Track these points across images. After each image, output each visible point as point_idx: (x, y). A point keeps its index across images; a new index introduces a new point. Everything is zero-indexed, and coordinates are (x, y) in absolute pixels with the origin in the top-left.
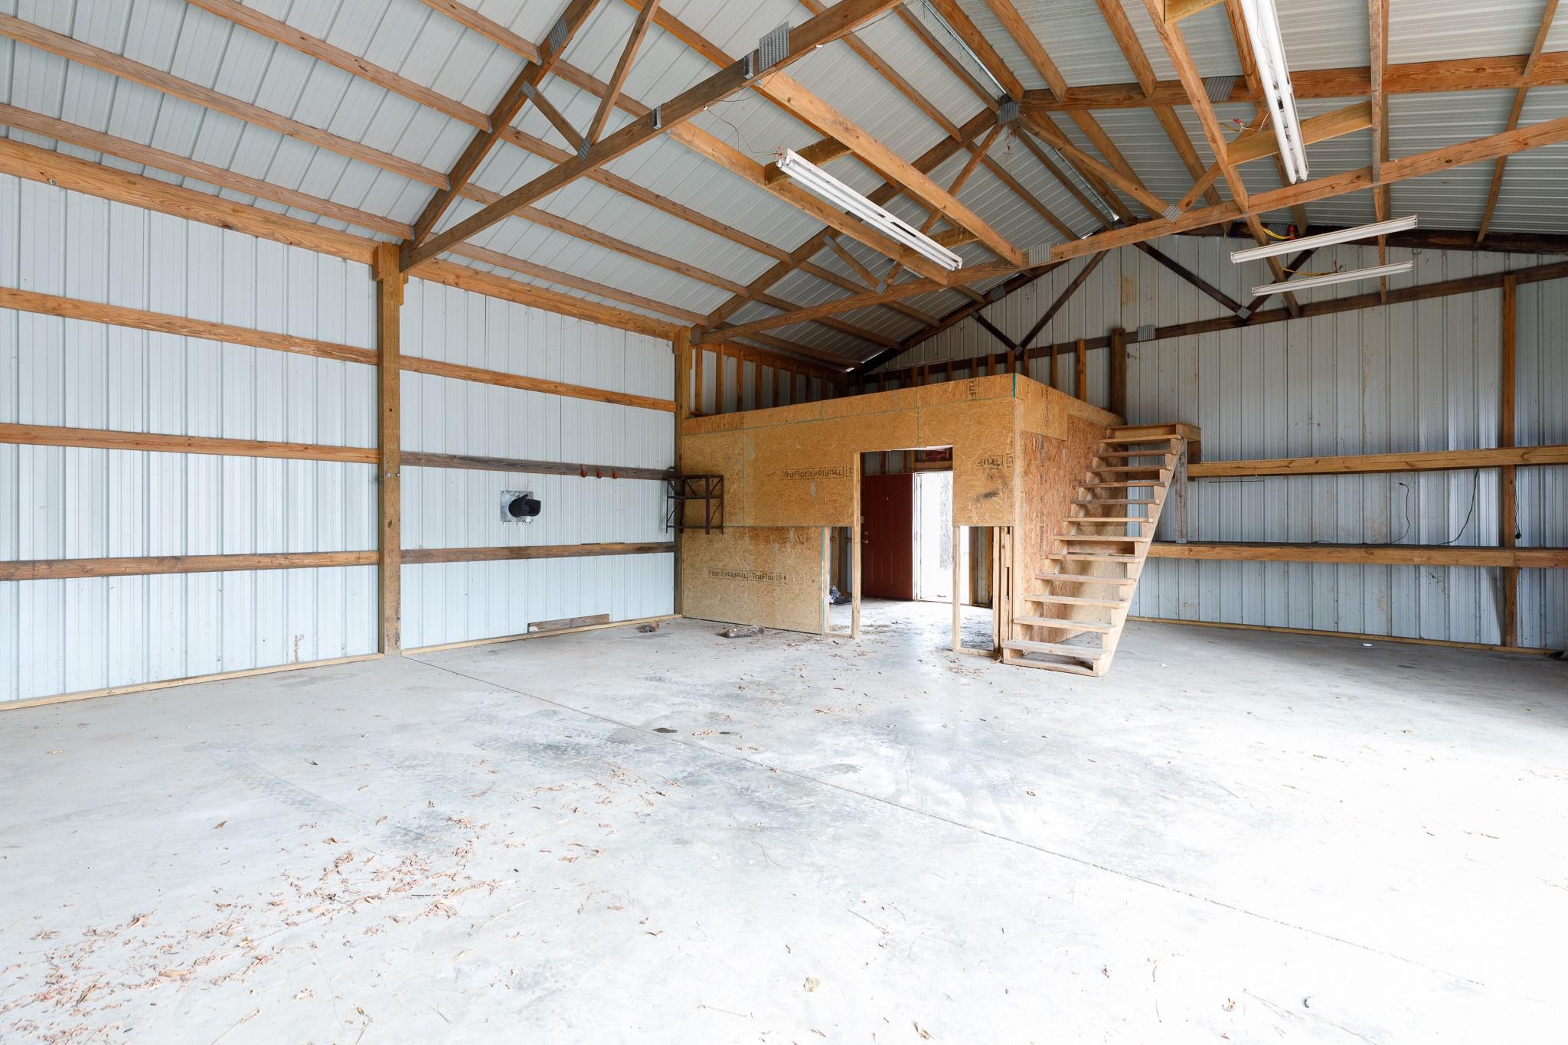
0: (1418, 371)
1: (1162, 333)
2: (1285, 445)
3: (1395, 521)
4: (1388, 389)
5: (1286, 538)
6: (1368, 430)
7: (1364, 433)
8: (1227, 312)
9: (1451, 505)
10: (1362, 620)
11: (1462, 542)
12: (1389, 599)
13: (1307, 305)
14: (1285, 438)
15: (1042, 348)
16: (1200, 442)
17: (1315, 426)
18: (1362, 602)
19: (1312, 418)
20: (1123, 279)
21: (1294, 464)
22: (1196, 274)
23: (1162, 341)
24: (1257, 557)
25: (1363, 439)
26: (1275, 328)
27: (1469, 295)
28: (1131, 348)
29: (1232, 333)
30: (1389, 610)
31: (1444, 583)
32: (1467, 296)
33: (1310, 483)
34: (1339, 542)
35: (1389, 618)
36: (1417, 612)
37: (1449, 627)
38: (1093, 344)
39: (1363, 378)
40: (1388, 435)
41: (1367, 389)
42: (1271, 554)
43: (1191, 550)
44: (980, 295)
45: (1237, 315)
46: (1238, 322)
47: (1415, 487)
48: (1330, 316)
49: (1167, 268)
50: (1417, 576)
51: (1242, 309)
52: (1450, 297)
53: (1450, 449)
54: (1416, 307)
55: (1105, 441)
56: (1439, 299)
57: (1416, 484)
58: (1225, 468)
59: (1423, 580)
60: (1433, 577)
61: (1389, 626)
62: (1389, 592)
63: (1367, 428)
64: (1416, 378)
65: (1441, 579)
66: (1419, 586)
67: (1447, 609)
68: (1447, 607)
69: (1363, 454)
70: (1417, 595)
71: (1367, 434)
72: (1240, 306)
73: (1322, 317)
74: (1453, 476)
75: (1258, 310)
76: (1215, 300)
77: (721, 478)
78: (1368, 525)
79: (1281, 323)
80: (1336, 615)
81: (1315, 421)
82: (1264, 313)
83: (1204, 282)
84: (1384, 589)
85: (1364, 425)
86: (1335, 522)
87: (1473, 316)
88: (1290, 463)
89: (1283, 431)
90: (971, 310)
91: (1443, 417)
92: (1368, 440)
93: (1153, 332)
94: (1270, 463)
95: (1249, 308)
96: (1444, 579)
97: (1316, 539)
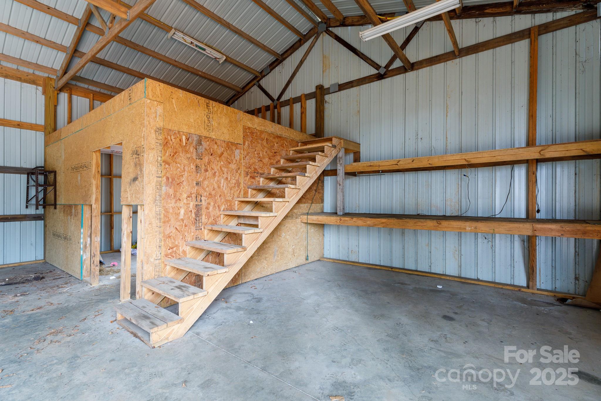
0: (478, 101)
1: (342, 87)
2: (404, 153)
3: (463, 200)
4: (460, 114)
5: (403, 212)
6: (449, 141)
7: (446, 143)
8: (374, 71)
9: (496, 190)
10: (444, 265)
11: (503, 215)
12: (460, 252)
13: (415, 62)
14: (404, 148)
15: (286, 100)
16: (360, 152)
17: (419, 140)
18: (444, 253)
19: (417, 135)
20: (324, 57)
21: (400, 163)
22: (359, 50)
23: (342, 92)
24: (375, 225)
25: (446, 147)
26: (399, 78)
27: (509, 46)
28: (327, 97)
29: (376, 84)
30: (460, 259)
31: (492, 242)
32: (508, 47)
33: (416, 176)
34: (432, 215)
35: (460, 265)
36: (476, 262)
37: (495, 272)
38: (309, 96)
39: (447, 107)
40: (460, 143)
41: (448, 114)
42: (383, 223)
43: (341, 220)
44: (258, 72)
45: (379, 73)
46: (380, 77)
47: (475, 178)
48: (428, 68)
49: (345, 48)
50: (476, 237)
51: (381, 68)
52: (498, 49)
53: (496, 149)
54: (477, 57)
55: (294, 149)
56: (491, 51)
57: (476, 176)
58: (364, 167)
59: (480, 240)
60: (486, 238)
61: (460, 270)
62: (460, 247)
63: (448, 139)
64: (477, 105)
65: (490, 240)
66: (477, 244)
67: (494, 260)
68: (494, 259)
69: (446, 154)
70: (476, 250)
71: (448, 144)
72: (380, 67)
73: (424, 69)
74: (498, 170)
75: (390, 69)
76: (368, 64)
77: (55, 172)
78: (448, 203)
79: (402, 75)
80: (430, 262)
81: (419, 137)
82: (393, 70)
83: (362, 54)
84: (457, 246)
85: (446, 138)
86: (430, 202)
87: (512, 60)
88: (398, 162)
89: (402, 143)
90: (255, 82)
91: (493, 130)
92: (449, 148)
93: (337, 86)
94: (387, 163)
95: (385, 68)
96: (492, 240)
97: (420, 212)
